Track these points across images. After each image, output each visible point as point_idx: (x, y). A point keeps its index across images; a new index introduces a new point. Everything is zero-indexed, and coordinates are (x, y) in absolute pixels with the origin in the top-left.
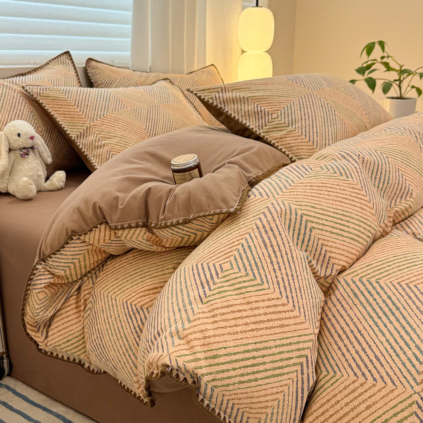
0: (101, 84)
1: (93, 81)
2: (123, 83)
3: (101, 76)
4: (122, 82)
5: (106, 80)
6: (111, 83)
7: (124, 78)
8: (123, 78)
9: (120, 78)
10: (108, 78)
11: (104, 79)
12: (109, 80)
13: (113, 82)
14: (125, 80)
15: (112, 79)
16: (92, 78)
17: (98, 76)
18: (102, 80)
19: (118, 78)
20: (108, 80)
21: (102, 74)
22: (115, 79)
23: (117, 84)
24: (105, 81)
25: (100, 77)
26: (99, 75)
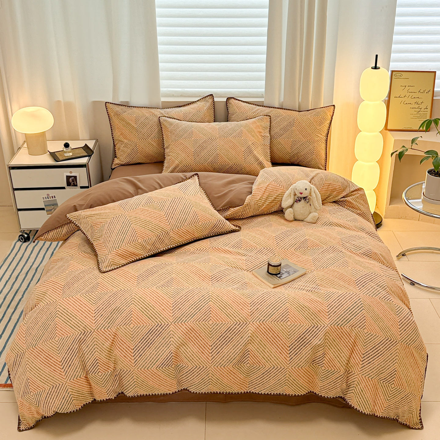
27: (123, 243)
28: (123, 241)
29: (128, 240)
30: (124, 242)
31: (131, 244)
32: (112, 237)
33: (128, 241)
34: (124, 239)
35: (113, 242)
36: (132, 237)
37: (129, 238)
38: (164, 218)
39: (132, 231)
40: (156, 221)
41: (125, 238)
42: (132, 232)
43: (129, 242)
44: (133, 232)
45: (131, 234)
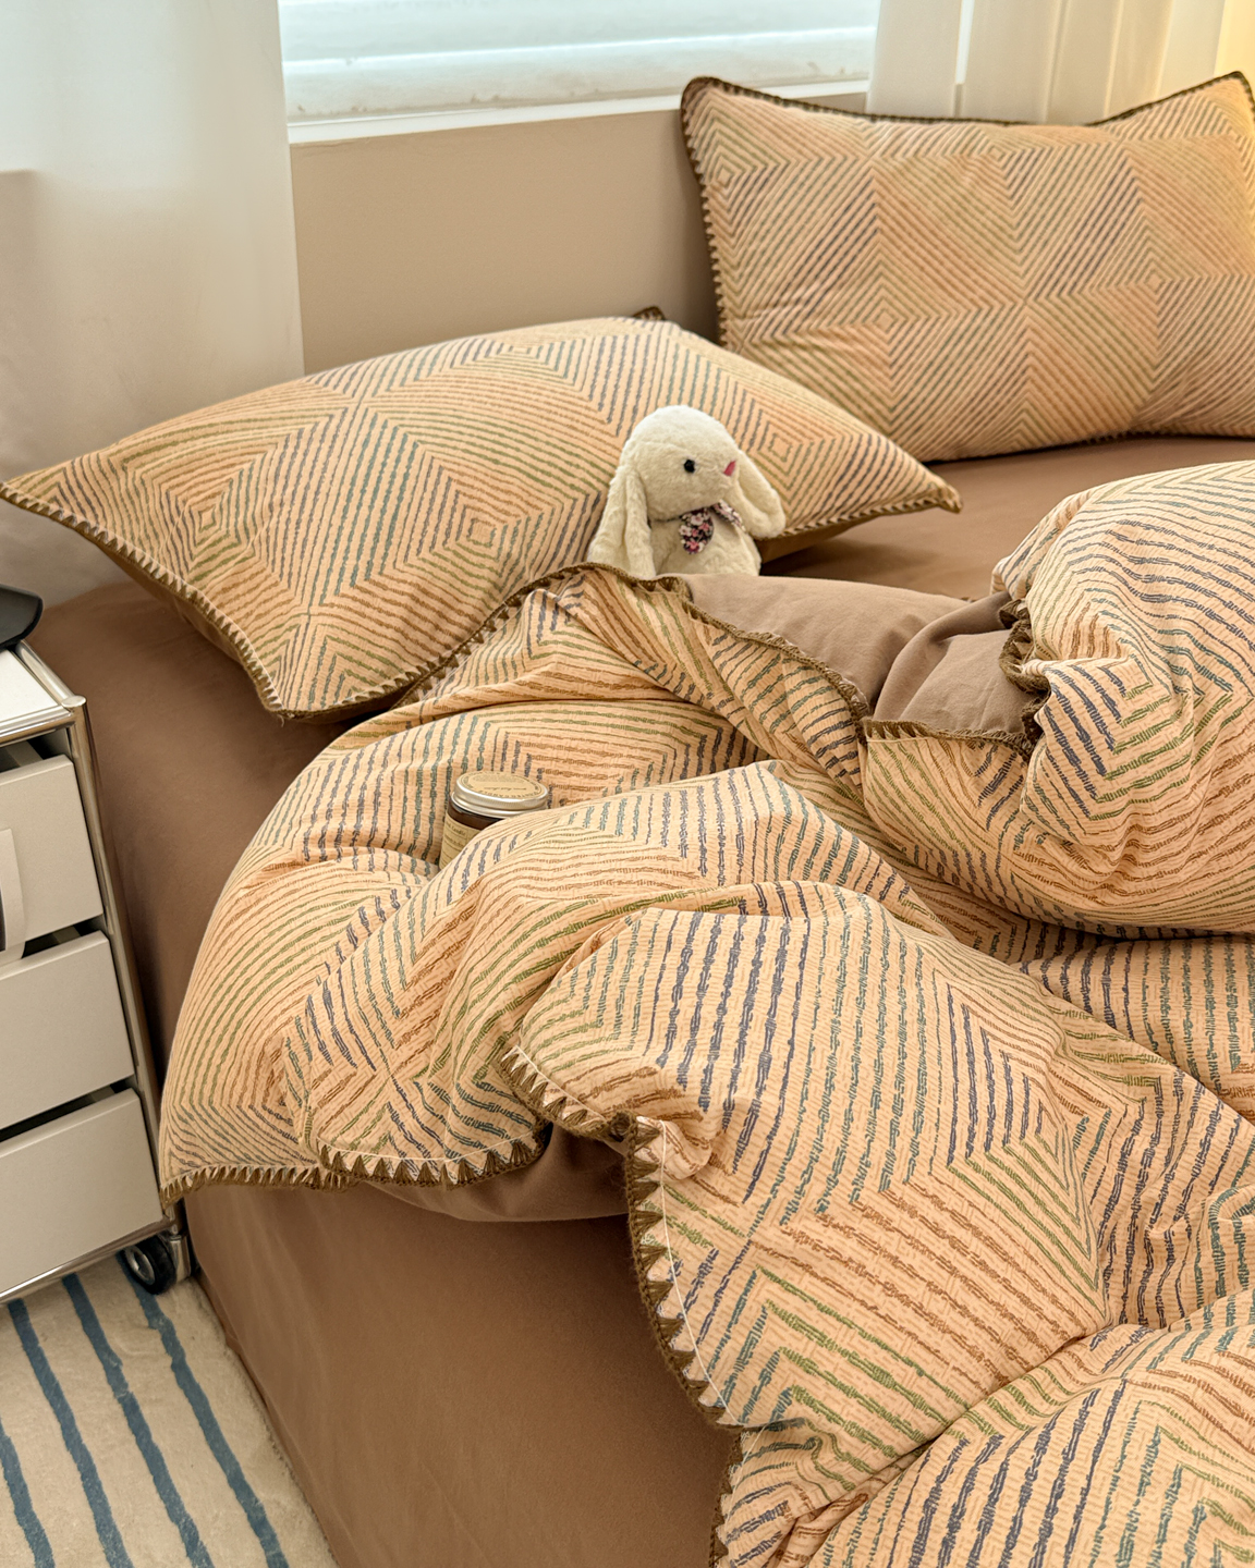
0: (727, 186)
1: (700, 169)
2: (808, 184)
3: (732, 151)
4: (807, 177)
5: (749, 168)
6: (766, 180)
7: (821, 159)
8: (816, 159)
9: (804, 160)
10: (756, 162)
11: (739, 166)
12: (761, 167)
13: (772, 179)
14: (820, 169)
15: (772, 165)
16: (699, 158)
17: (720, 149)
18: (733, 168)
19: (794, 161)
20: (755, 168)
21: (735, 142)
22: (783, 163)
23: (784, 186)
24: (744, 171)
25: (726, 157)
26: (726, 147)
27: (393, 548)
28: (390, 535)
29: (418, 530)
30: (395, 540)
31: (438, 548)
32: (316, 518)
33: (417, 537)
34: (392, 528)
35: (331, 544)
36: (434, 515)
37: (422, 516)
38: (592, 414)
39: (431, 481)
40: (551, 424)
41: (395, 517)
42: (430, 488)
43: (428, 541)
44: (437, 482)
45: (428, 496)
